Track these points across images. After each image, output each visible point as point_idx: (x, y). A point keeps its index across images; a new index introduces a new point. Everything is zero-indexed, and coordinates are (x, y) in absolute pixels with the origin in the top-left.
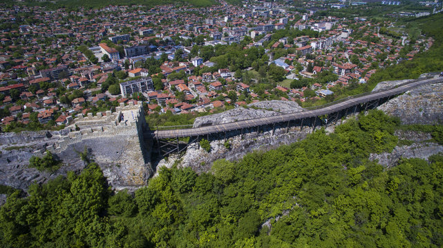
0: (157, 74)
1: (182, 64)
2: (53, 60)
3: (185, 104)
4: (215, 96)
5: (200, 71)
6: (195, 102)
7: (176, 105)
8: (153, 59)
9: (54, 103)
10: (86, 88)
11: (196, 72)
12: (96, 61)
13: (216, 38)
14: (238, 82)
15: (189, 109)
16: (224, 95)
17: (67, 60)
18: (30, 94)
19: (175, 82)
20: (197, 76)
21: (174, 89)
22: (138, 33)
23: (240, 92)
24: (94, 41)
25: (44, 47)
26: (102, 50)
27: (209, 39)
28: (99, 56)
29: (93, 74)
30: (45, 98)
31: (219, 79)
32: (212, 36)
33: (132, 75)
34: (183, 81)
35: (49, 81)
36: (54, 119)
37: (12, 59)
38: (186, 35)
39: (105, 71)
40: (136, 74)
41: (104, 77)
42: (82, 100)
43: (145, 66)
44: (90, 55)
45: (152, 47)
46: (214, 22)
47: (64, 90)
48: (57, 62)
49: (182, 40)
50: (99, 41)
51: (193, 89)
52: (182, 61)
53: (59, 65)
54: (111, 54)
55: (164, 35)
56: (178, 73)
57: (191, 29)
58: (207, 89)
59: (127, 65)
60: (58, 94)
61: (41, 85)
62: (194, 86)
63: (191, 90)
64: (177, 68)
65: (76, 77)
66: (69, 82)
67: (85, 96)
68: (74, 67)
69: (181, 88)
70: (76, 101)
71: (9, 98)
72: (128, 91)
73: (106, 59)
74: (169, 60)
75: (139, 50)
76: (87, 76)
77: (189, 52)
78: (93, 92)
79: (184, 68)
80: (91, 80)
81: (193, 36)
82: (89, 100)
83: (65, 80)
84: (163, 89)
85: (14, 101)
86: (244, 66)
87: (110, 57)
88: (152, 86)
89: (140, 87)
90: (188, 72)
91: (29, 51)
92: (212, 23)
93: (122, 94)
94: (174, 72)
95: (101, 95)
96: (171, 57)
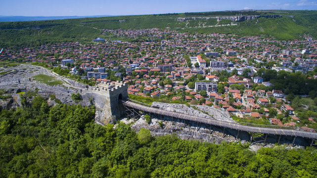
0: (223, 82)
1: (245, 80)
2: (168, 60)
3: (231, 107)
4: (258, 108)
5: (257, 87)
6: (240, 108)
7: (223, 106)
8: (225, 71)
9: (156, 84)
10: (177, 80)
11: (253, 87)
12: (190, 66)
13: (285, 65)
14: (287, 103)
15: (232, 111)
16: (266, 110)
17: (175, 61)
18: (147, 76)
19: (233, 91)
20: (253, 90)
21: (231, 95)
22: (225, 52)
23: (283, 112)
24: (195, 53)
25: (168, 53)
26: (197, 59)
27: (278, 65)
28: (193, 63)
29: (185, 72)
30: (154, 80)
31: (271, 96)
32: (282, 64)
33: (207, 79)
34: (239, 91)
35: (159, 72)
36: (151, 92)
37: (151, 56)
38: (260, 60)
39: (192, 72)
40: (210, 79)
41: (190, 76)
42: (170, 86)
43: (218, 75)
44: (189, 60)
45: (230, 63)
46: (290, 53)
47: (165, 78)
48: (170, 62)
49: (255, 62)
50: (198, 54)
51: (245, 99)
52: (246, 77)
53: (170, 64)
54: (201, 63)
55: (244, 57)
56: (239, 85)
57: (267, 56)
58: (255, 102)
59: (207, 72)
60: (160, 80)
61: (155, 73)
62: (246, 97)
63: (243, 99)
64: (240, 81)
65: (174, 72)
66: (169, 74)
67: (173, 85)
68: (177, 66)
69: (235, 96)
70: (167, 86)
71: (138, 76)
72: (199, 89)
73: (197, 66)
74: (237, 75)
75: (220, 64)
76: (181, 73)
77: (256, 72)
78: (178, 83)
79: (246, 83)
80: (182, 76)
81: (265, 61)
82: (174, 88)
83: (167, 73)
84: (223, 93)
85: (140, 78)
86: (301, 93)
87: (200, 65)
88: (216, 89)
89: (208, 87)
90: (247, 86)
91: (160, 53)
92: (287, 53)
93: (195, 90)
94: (237, 83)
95: (182, 87)
96: (239, 73)
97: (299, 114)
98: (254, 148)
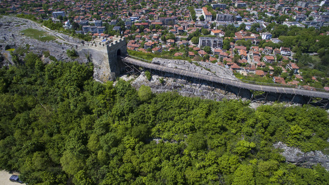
0: (229, 38)
1: (253, 35)
2: (171, 12)
3: (235, 64)
4: (263, 66)
5: (264, 45)
6: (244, 66)
7: (228, 63)
8: (233, 26)
9: (158, 39)
10: (180, 35)
11: (260, 44)
12: (195, 19)
13: (298, 20)
14: (293, 62)
15: (236, 69)
16: (271, 68)
17: (179, 14)
18: (148, 30)
19: (239, 47)
20: (260, 47)
21: (236, 52)
22: (234, 4)
23: (288, 70)
24: (201, 5)
25: (170, 4)
26: (203, 12)
27: (291, 20)
28: (198, 15)
29: (188, 26)
30: (155, 35)
31: (278, 54)
32: (295, 18)
33: (212, 33)
34: (245, 48)
35: (161, 25)
36: (152, 48)
37: (152, 8)
38: (271, 13)
39: (196, 26)
40: (215, 34)
41: (194, 30)
42: (173, 41)
43: (224, 29)
44: (194, 13)
45: (238, 17)
46: (306, 6)
47: (167, 32)
48: (173, 14)
49: (266, 16)
50: (204, 6)
51: (250, 56)
52: (254, 33)
53: (173, 16)
54: (207, 16)
55: (254, 10)
56: (246, 41)
57: (279, 9)
58: (261, 60)
59: (212, 26)
60: (162, 34)
61: (156, 27)
62: (252, 54)
63: (248, 57)
64: (247, 37)
65: (177, 26)
66: (171, 28)
67: (176, 40)
68: (180, 19)
69: (241, 52)
70: (169, 41)
71: (138, 30)
72: (203, 44)
73: (202, 19)
74: (245, 30)
75: (227, 17)
76: (184, 27)
77: (265, 27)
78: (181, 38)
79: (254, 39)
80: (185, 31)
81: (277, 15)
82: (177, 43)
83: (170, 26)
84: (228, 50)
85: (140, 32)
86: (309, 51)
87: (205, 18)
88: (221, 45)
89: (212, 43)
90: (254, 42)
91: (162, 5)
92: (303, 6)
93: (199, 45)
94: (244, 39)
95: (185, 42)
96: (247, 28)
97: (304, 73)
98: (253, 105)
